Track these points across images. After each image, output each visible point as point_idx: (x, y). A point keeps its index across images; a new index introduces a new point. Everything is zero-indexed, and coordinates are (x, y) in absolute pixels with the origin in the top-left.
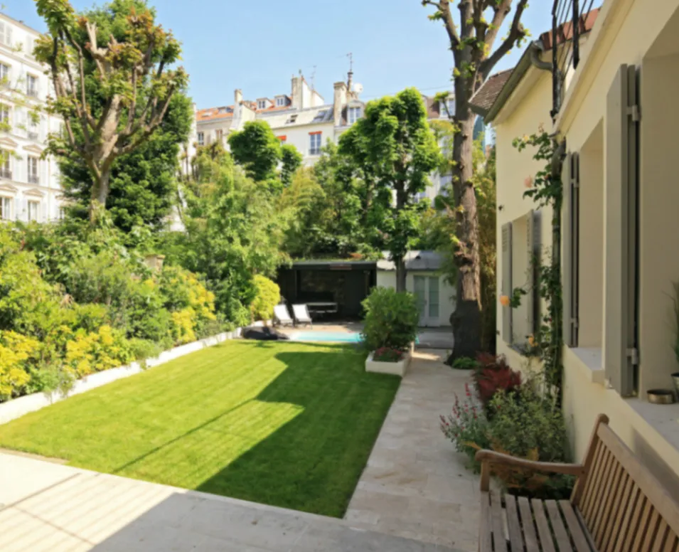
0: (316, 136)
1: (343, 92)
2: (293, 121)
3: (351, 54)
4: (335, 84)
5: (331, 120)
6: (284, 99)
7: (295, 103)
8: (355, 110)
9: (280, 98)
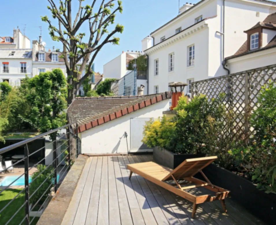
0: (24, 64)
1: (37, 46)
2: (13, 55)
3: (41, 27)
4: (33, 41)
5: (31, 58)
6: (9, 39)
7: (15, 42)
8: (42, 55)
9: (8, 38)
